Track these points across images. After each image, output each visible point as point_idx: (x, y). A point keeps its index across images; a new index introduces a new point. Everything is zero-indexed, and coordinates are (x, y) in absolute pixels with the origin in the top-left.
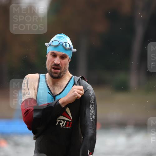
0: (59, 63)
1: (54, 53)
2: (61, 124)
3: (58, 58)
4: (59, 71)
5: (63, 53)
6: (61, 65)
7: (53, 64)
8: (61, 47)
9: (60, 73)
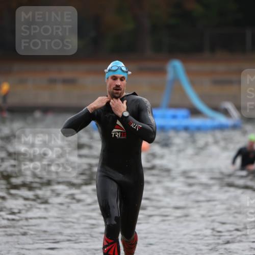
0: (120, 84)
1: (114, 76)
2: (117, 135)
3: (119, 80)
4: (120, 91)
5: (122, 75)
6: (121, 86)
7: (115, 86)
8: (119, 71)
9: (121, 94)
